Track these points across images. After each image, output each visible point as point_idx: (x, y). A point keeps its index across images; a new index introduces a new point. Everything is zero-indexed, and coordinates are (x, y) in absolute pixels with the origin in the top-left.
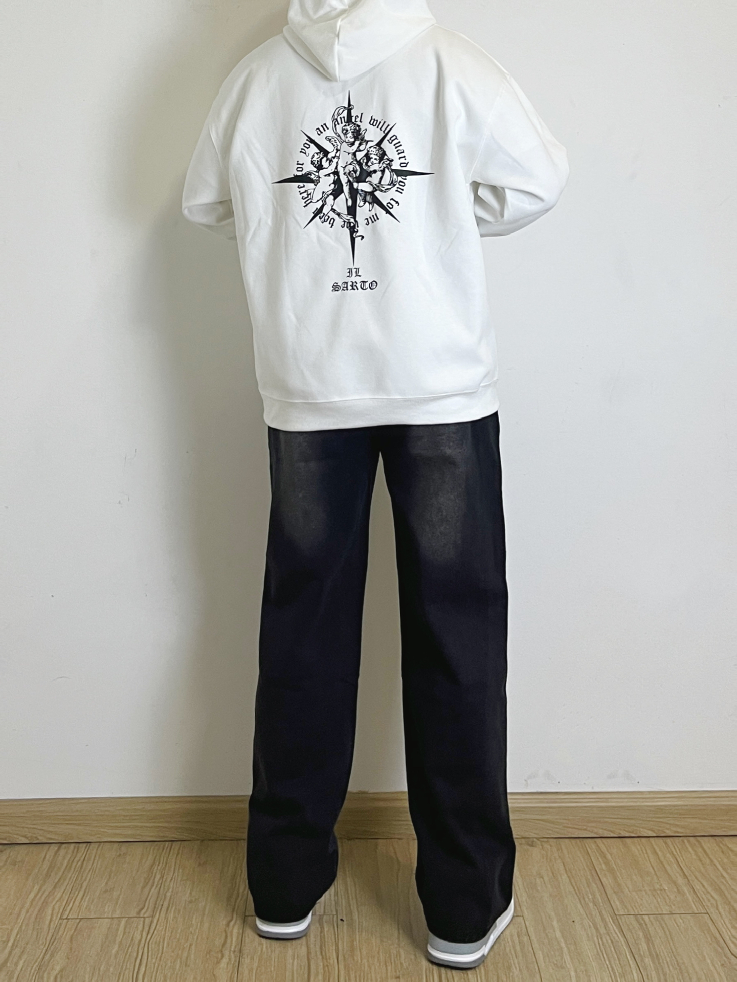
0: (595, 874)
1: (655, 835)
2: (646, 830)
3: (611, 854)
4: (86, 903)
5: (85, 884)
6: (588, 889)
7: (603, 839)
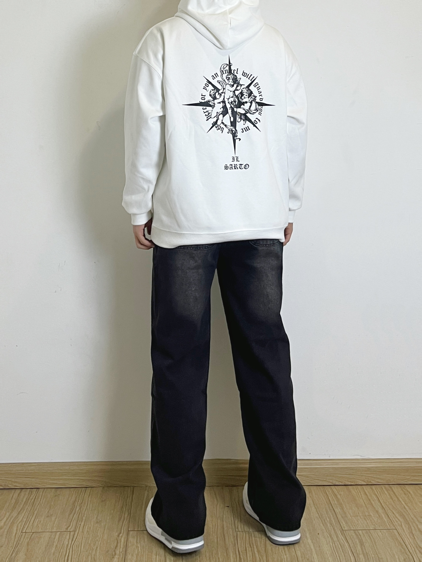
0: (331, 507)
1: (366, 484)
2: (360, 481)
3: (340, 495)
4: (36, 523)
5: (36, 512)
6: (326, 515)
7: (335, 486)
